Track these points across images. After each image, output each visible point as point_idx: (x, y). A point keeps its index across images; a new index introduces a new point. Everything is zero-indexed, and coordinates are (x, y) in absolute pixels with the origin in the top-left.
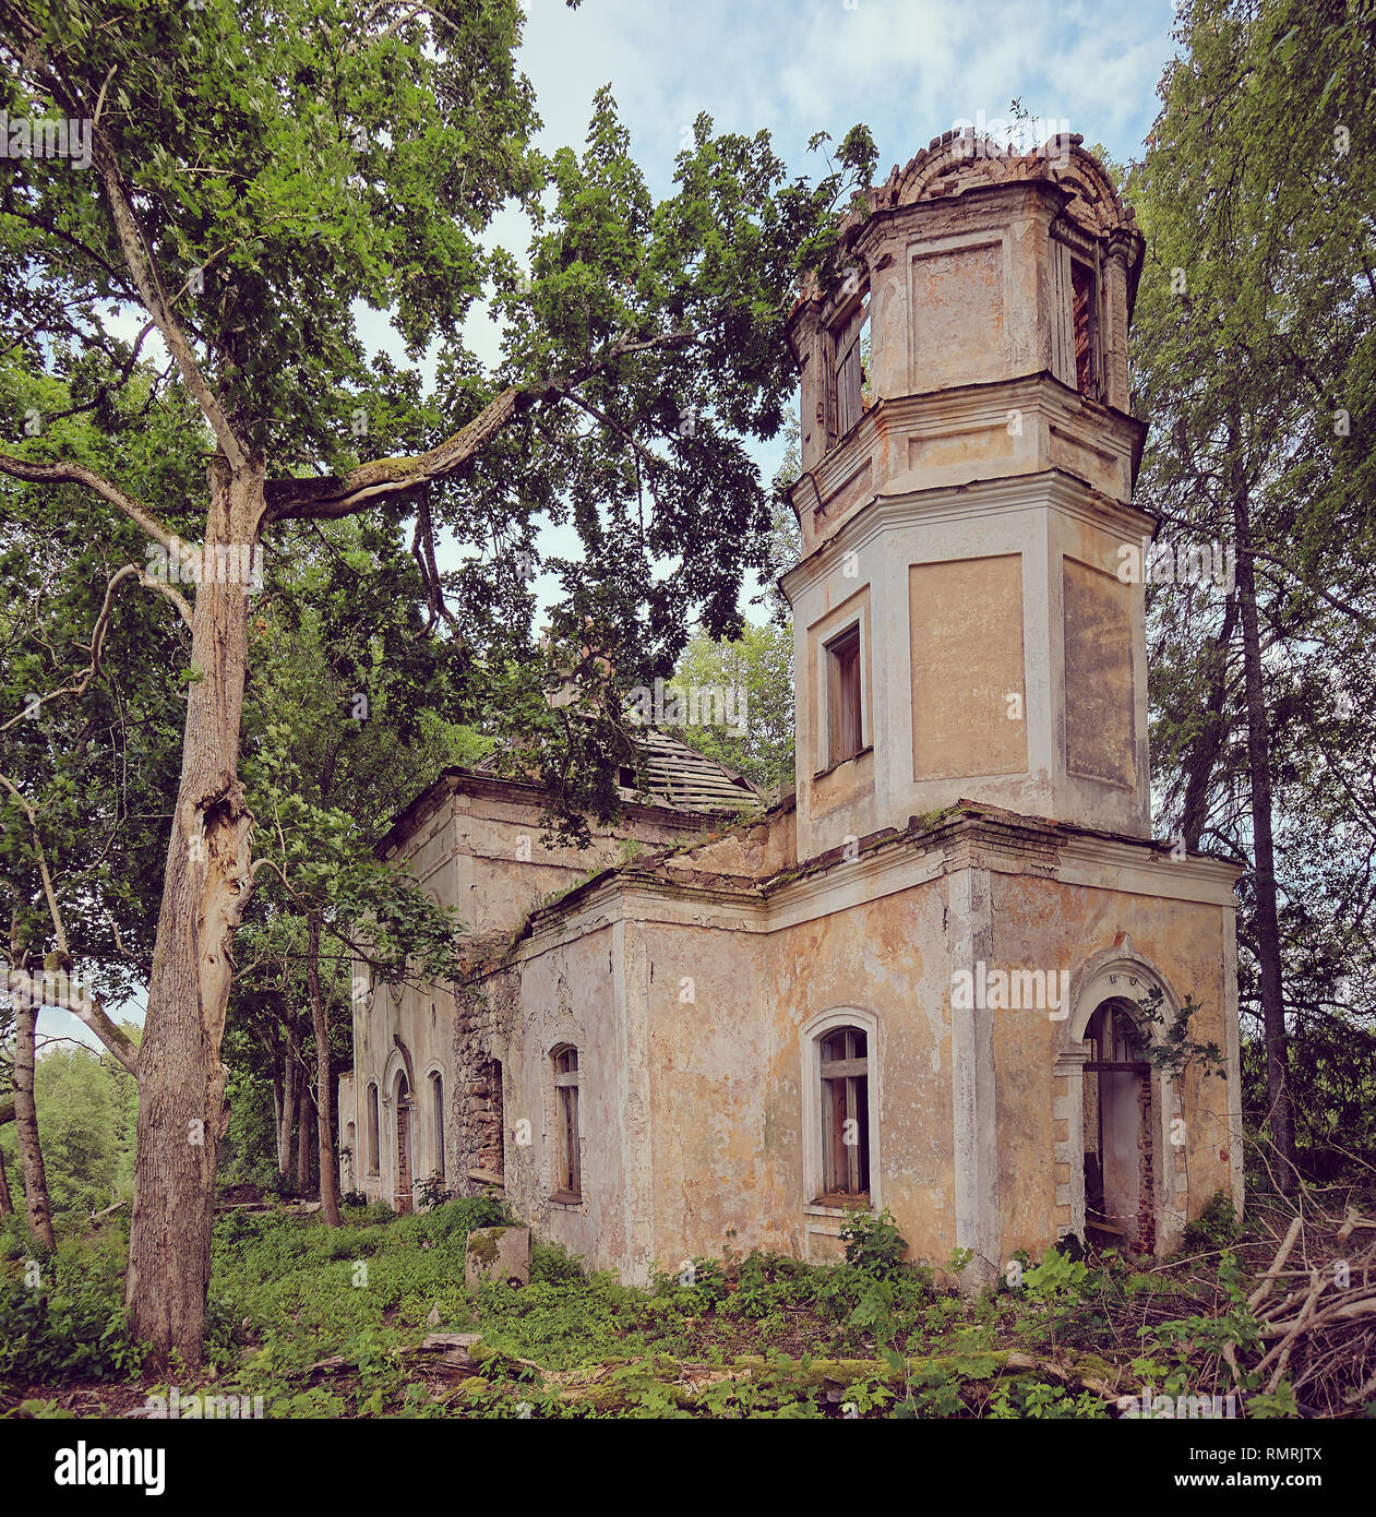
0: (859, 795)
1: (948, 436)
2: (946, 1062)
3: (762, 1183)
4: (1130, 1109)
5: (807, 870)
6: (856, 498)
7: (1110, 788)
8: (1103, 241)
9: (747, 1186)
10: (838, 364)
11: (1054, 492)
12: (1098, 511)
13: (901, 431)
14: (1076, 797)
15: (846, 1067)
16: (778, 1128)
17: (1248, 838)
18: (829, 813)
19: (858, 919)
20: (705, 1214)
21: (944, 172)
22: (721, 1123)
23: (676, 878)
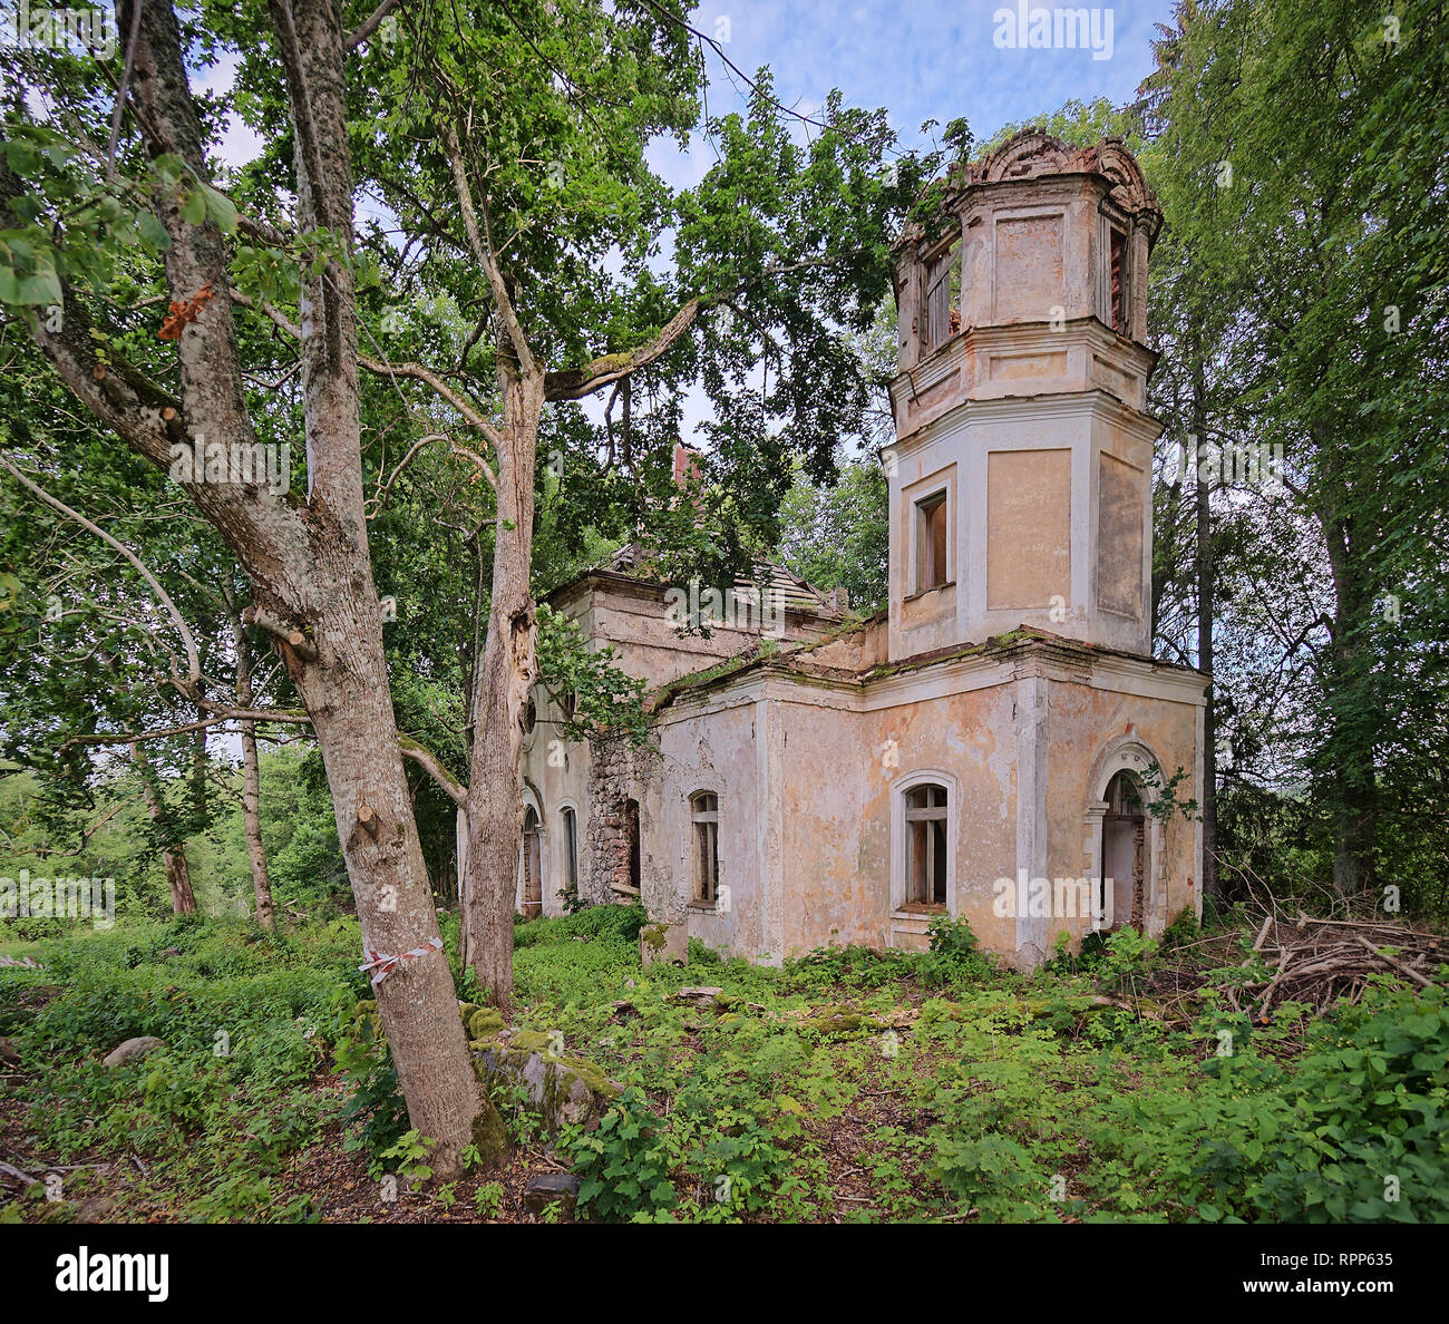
0: (942, 617)
1: (1019, 357)
2: (1011, 812)
3: (856, 896)
4: (1127, 848)
5: (902, 667)
6: (945, 395)
7: (1125, 619)
8: (1134, 216)
9: (847, 898)
10: (930, 288)
11: (1096, 406)
12: (1125, 419)
13: (984, 351)
14: (1103, 626)
15: (929, 813)
16: (870, 857)
17: (1194, 646)
18: (917, 628)
19: (942, 708)
20: (818, 918)
21: (1022, 158)
22: (828, 851)
23: (804, 669)
